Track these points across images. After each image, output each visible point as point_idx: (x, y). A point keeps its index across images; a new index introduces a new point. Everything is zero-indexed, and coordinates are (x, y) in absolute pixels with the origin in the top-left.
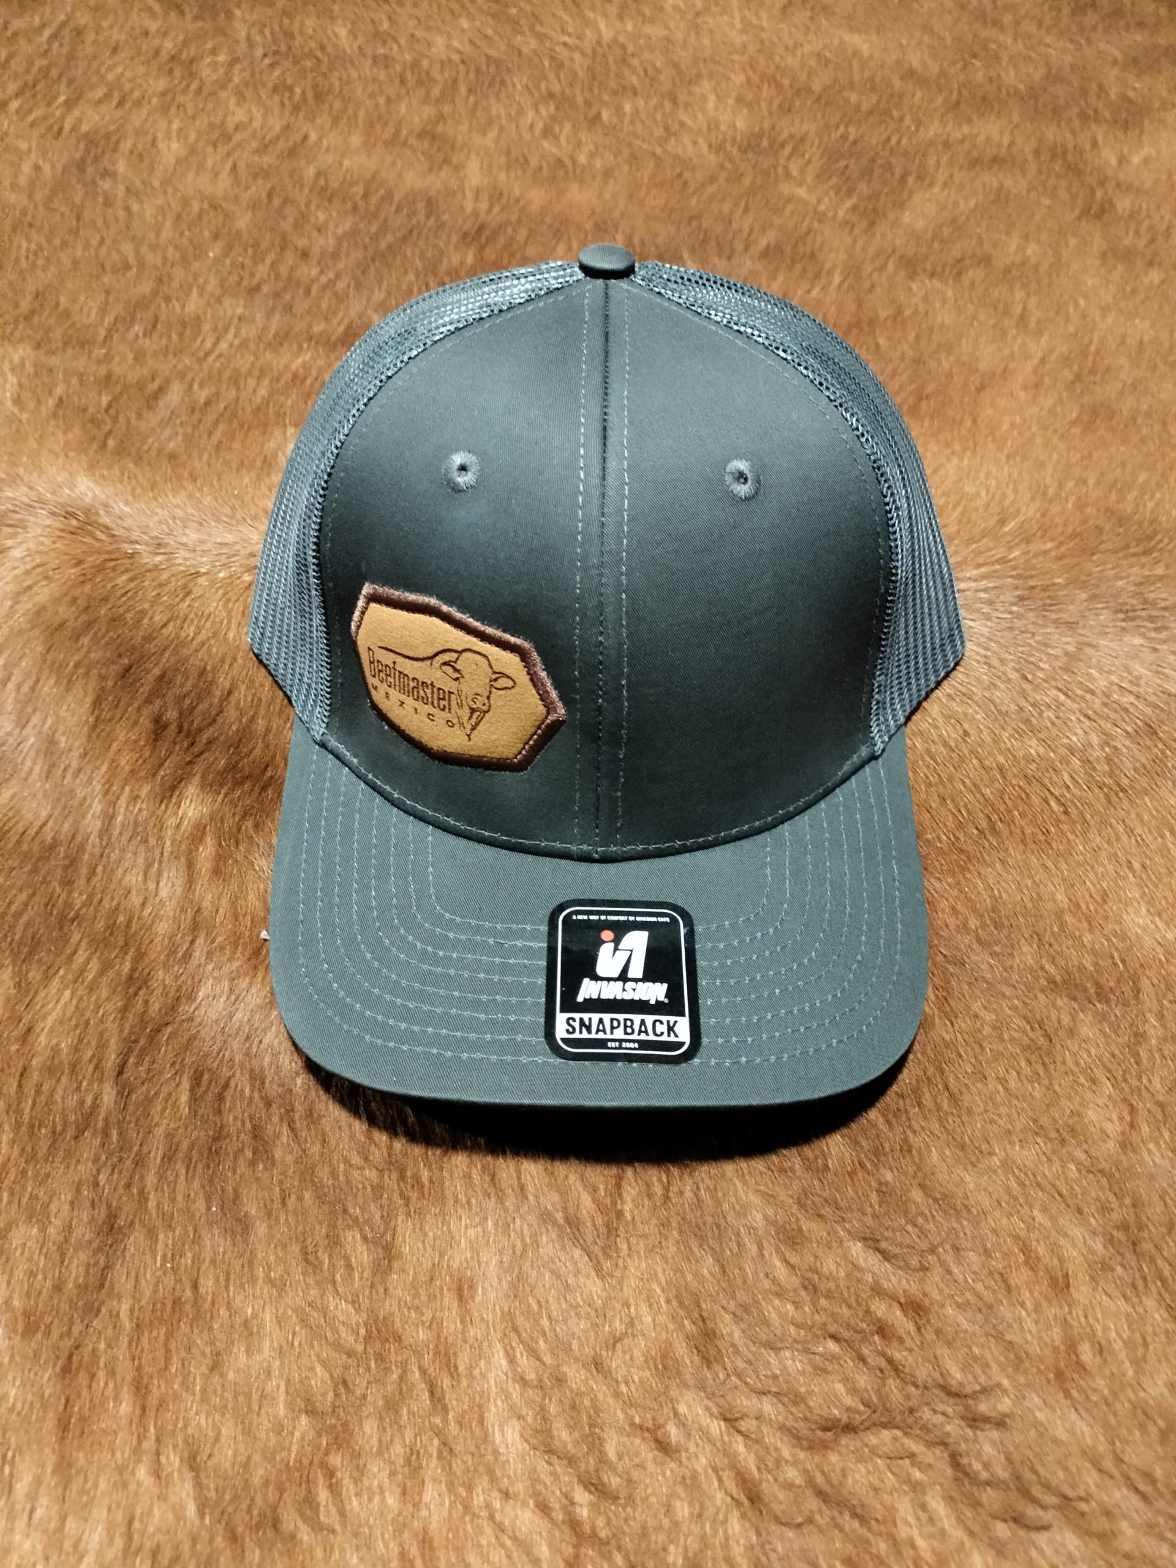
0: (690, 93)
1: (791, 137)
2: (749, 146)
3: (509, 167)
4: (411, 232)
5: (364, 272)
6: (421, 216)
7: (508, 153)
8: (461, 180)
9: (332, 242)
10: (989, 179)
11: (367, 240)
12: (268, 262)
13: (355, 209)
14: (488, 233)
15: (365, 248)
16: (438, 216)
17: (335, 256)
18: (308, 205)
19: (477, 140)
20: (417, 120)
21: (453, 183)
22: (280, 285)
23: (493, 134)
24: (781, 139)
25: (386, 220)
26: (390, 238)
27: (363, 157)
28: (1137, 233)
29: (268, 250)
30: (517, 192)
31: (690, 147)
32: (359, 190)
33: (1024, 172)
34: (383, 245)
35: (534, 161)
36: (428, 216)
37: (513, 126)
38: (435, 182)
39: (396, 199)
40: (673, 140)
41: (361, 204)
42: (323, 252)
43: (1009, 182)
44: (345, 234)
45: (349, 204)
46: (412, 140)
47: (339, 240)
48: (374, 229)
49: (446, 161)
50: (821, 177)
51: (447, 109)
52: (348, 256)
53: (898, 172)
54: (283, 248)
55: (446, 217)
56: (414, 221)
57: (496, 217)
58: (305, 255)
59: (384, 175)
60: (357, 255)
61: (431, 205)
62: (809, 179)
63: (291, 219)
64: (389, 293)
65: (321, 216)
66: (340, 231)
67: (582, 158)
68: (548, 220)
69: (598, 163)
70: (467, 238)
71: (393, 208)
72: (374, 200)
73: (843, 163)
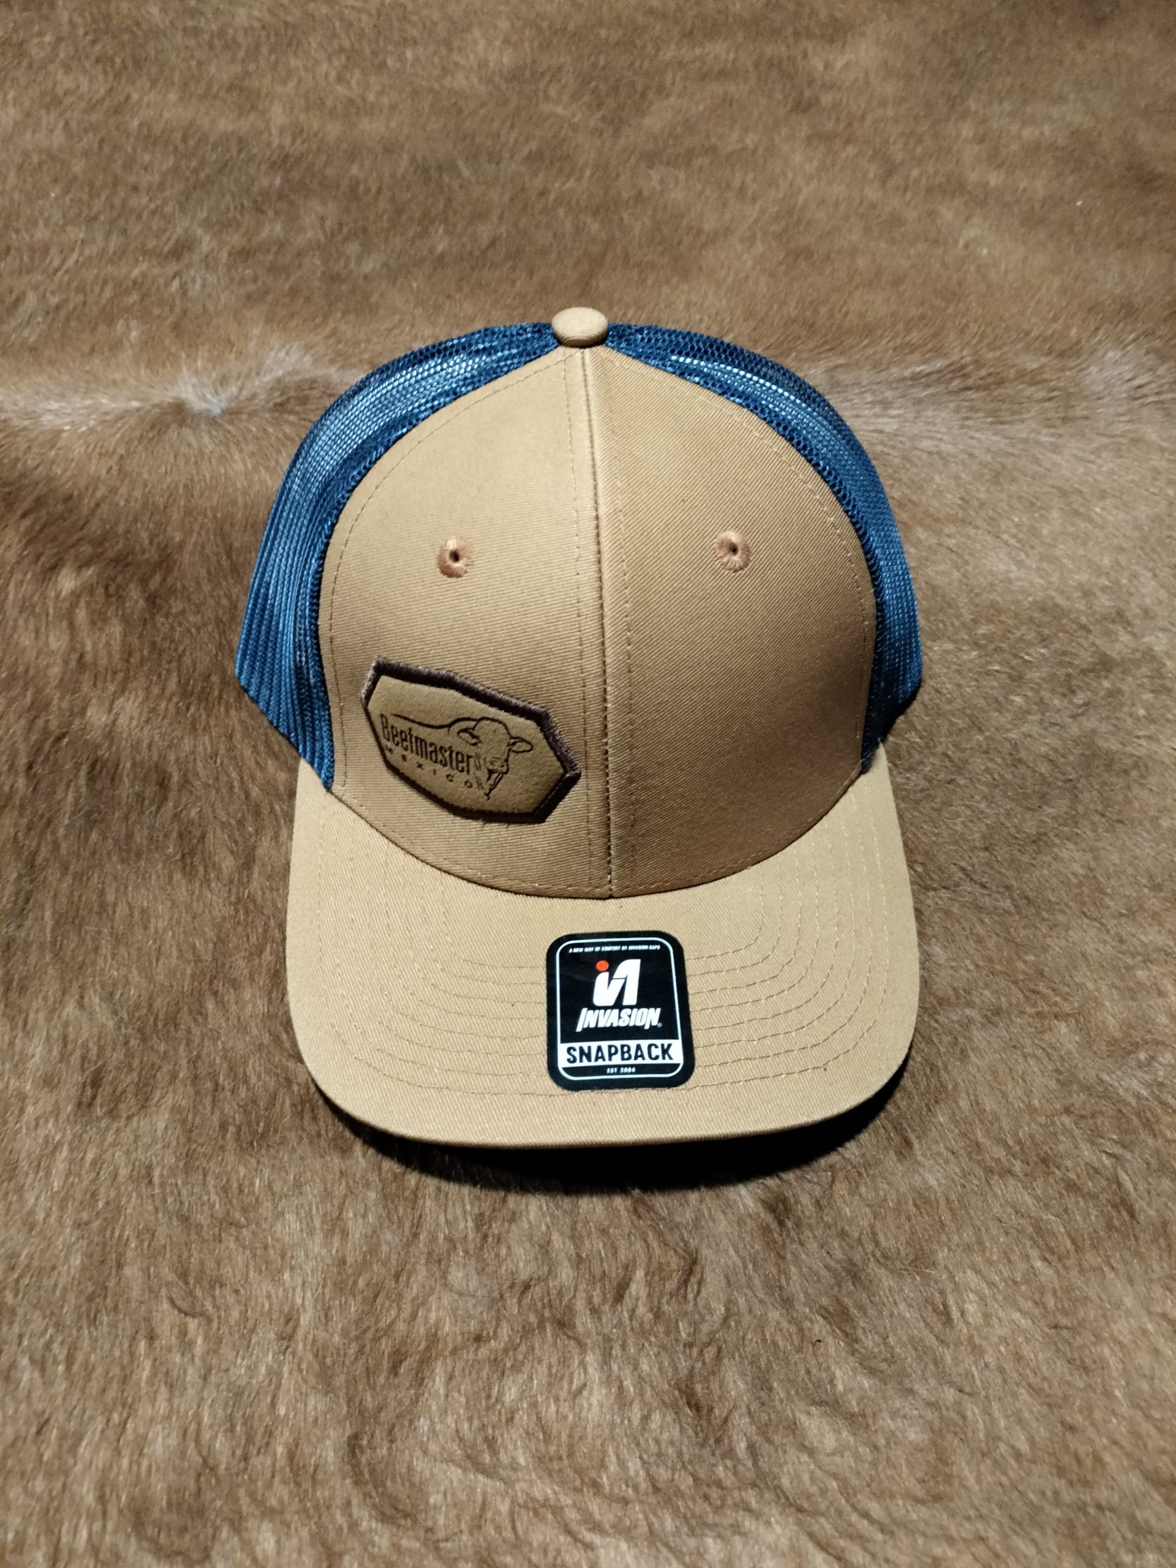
0: (463, 39)
1: (549, 68)
2: (514, 77)
3: (308, 109)
4: (226, 165)
5: (187, 199)
6: (234, 153)
7: (307, 99)
8: (268, 122)
9: (156, 178)
10: (716, 88)
11: (188, 173)
12: (103, 197)
13: (176, 148)
14: (292, 160)
15: (187, 179)
16: (249, 152)
17: (162, 186)
18: (134, 149)
19: (280, 89)
20: (225, 77)
21: (261, 125)
22: (115, 214)
23: (292, 84)
24: (540, 70)
25: (203, 158)
26: (207, 170)
27: (180, 109)
28: (838, 120)
29: (102, 187)
30: (316, 127)
31: (464, 82)
32: (178, 135)
33: (746, 81)
34: (202, 175)
35: (329, 103)
36: (240, 151)
37: (310, 77)
38: (244, 126)
39: (212, 140)
40: (449, 78)
41: (181, 146)
42: (150, 186)
43: (732, 89)
44: (168, 170)
45: (171, 147)
46: (222, 94)
47: (164, 175)
48: (194, 163)
49: (253, 108)
50: (574, 97)
51: (252, 67)
52: (172, 186)
53: (639, 88)
54: (115, 185)
55: (254, 151)
56: (228, 156)
57: (299, 147)
58: (135, 189)
59: (199, 122)
60: (180, 186)
61: (242, 142)
62: (565, 98)
63: (120, 163)
64: (209, 213)
65: (147, 158)
66: (164, 168)
67: (371, 97)
68: (344, 146)
69: (385, 101)
70: (274, 166)
71: (209, 147)
72: (192, 142)
73: (594, 84)
